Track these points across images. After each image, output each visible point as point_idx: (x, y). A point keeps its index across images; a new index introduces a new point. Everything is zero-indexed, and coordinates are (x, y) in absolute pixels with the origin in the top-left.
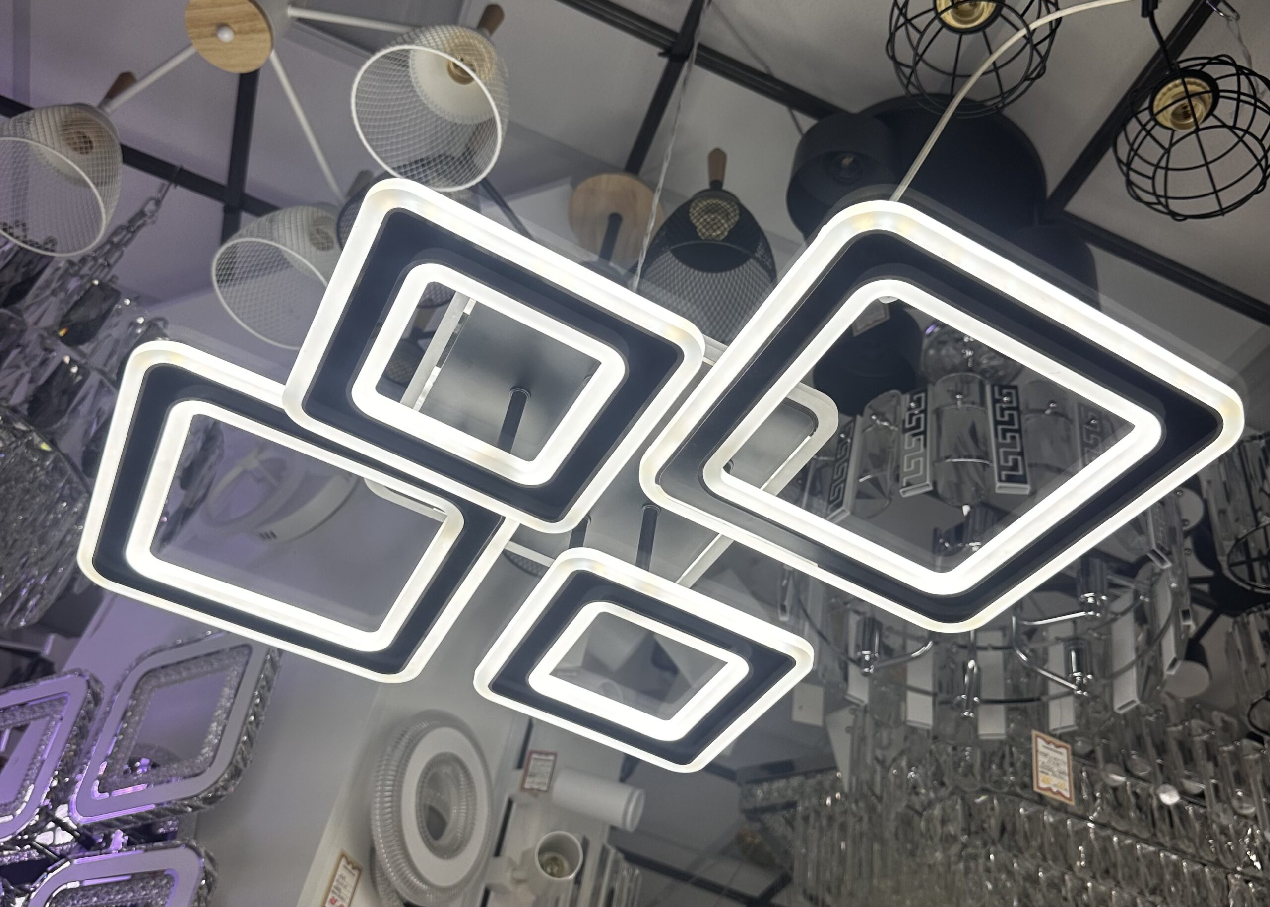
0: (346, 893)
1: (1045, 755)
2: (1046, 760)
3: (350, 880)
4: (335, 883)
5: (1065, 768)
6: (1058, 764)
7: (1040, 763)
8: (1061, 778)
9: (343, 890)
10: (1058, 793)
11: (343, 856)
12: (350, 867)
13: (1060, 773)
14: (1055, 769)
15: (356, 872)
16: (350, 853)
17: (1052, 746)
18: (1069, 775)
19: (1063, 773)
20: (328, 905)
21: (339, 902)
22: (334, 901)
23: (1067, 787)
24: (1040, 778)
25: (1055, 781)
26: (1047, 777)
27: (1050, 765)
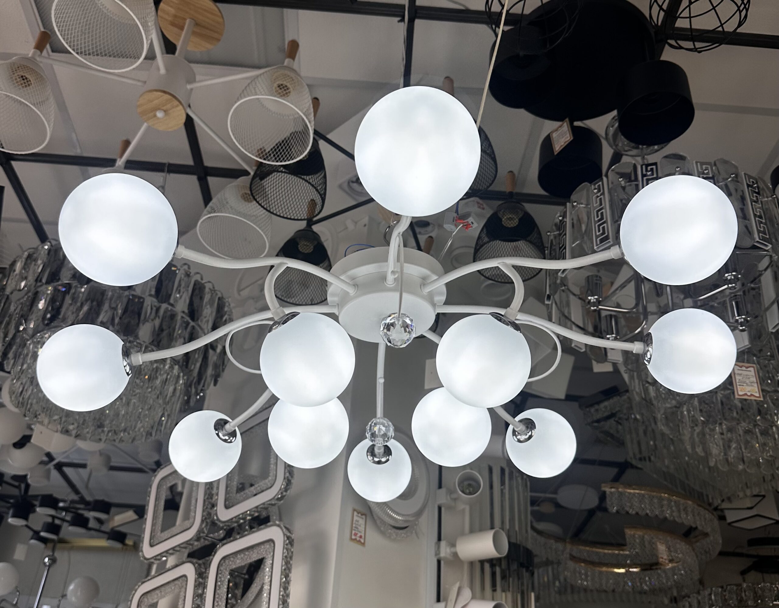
3: (362, 522)
4: (354, 525)
5: (754, 379)
7: (737, 381)
8: (752, 386)
9: (359, 528)
10: (752, 395)
11: (354, 510)
12: (360, 515)
14: (748, 382)
15: (364, 517)
16: (357, 508)
17: (744, 368)
18: (757, 383)
19: (753, 382)
20: (353, 537)
21: (359, 535)
22: (356, 535)
23: (757, 390)
24: (739, 389)
25: (749, 388)
26: (744, 387)
27: (744, 380)
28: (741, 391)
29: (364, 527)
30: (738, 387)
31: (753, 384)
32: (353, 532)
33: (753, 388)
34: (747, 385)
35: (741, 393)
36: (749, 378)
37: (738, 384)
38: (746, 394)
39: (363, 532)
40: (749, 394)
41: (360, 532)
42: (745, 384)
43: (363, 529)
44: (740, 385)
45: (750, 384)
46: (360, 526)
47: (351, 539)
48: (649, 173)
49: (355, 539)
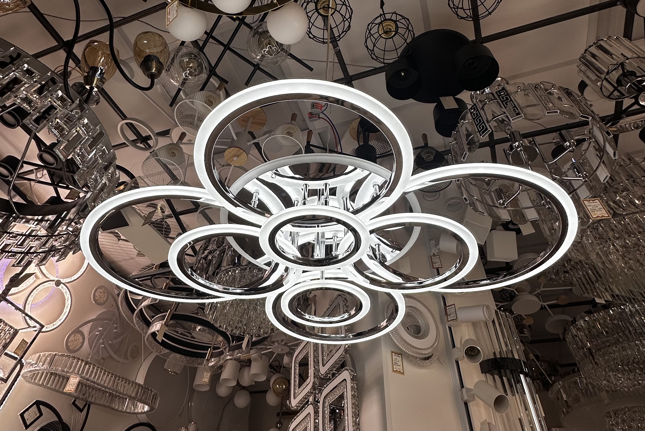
0: (400, 363)
1: (590, 206)
2: (591, 207)
3: (399, 359)
4: (394, 362)
5: (601, 207)
6: (597, 207)
7: (589, 210)
8: (601, 211)
9: (398, 363)
10: (602, 216)
11: (392, 352)
12: (397, 355)
13: (600, 209)
14: (597, 209)
15: (400, 356)
16: (393, 350)
17: (592, 202)
18: (604, 208)
20: (395, 370)
21: (399, 367)
23: (606, 213)
25: (600, 212)
26: (595, 212)
27: (594, 208)
32: (394, 366)
35: (594, 217)
38: (598, 217)
39: (401, 365)
44: (592, 212)
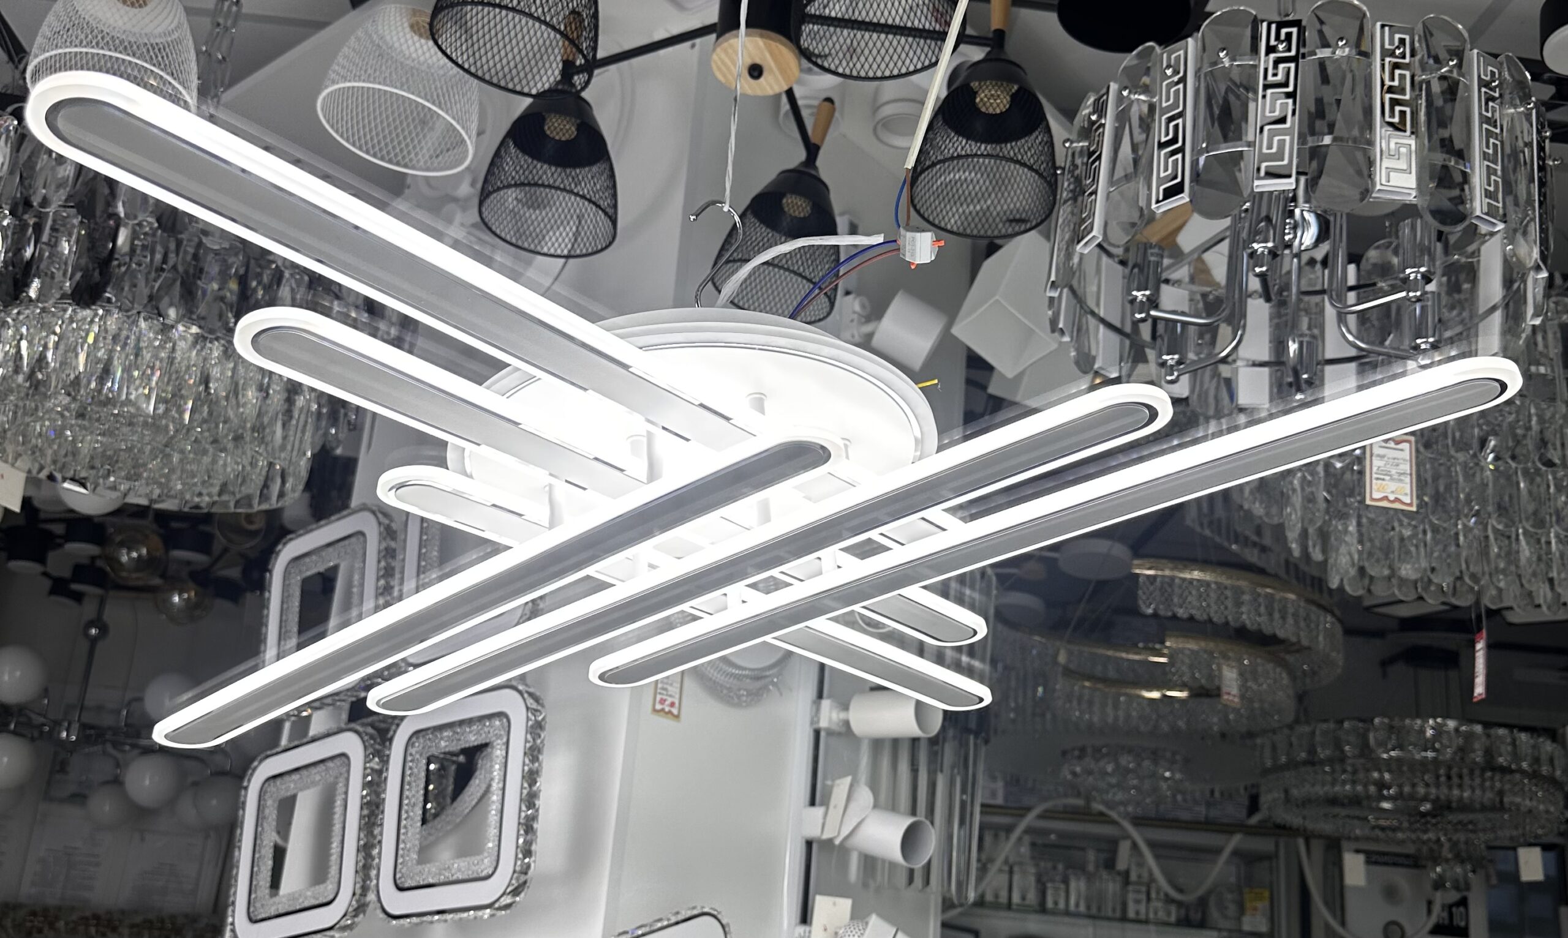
0: (675, 689)
1: (1382, 457)
2: (1382, 464)
5: (1406, 467)
7: (1375, 469)
8: (1401, 481)
9: (669, 688)
10: (1396, 500)
13: (1401, 474)
14: (1393, 472)
18: (1411, 475)
19: (1404, 474)
20: (658, 707)
21: (668, 703)
22: (662, 701)
23: (1408, 491)
24: (1374, 486)
25: (1395, 486)
26: (1384, 483)
27: (1388, 468)
28: (1378, 490)
29: (679, 685)
30: (1374, 481)
31: (1402, 478)
32: (659, 697)
33: (1402, 485)
34: (1392, 479)
35: (1376, 495)
36: (1397, 465)
37: (1374, 476)
38: (1386, 498)
39: (677, 696)
40: (1392, 497)
41: (671, 696)
42: (1387, 478)
43: (678, 691)
44: (1377, 479)
45: (1396, 477)
46: (671, 685)
47: (655, 711)
48: (1281, 47)
49: (663, 710)
